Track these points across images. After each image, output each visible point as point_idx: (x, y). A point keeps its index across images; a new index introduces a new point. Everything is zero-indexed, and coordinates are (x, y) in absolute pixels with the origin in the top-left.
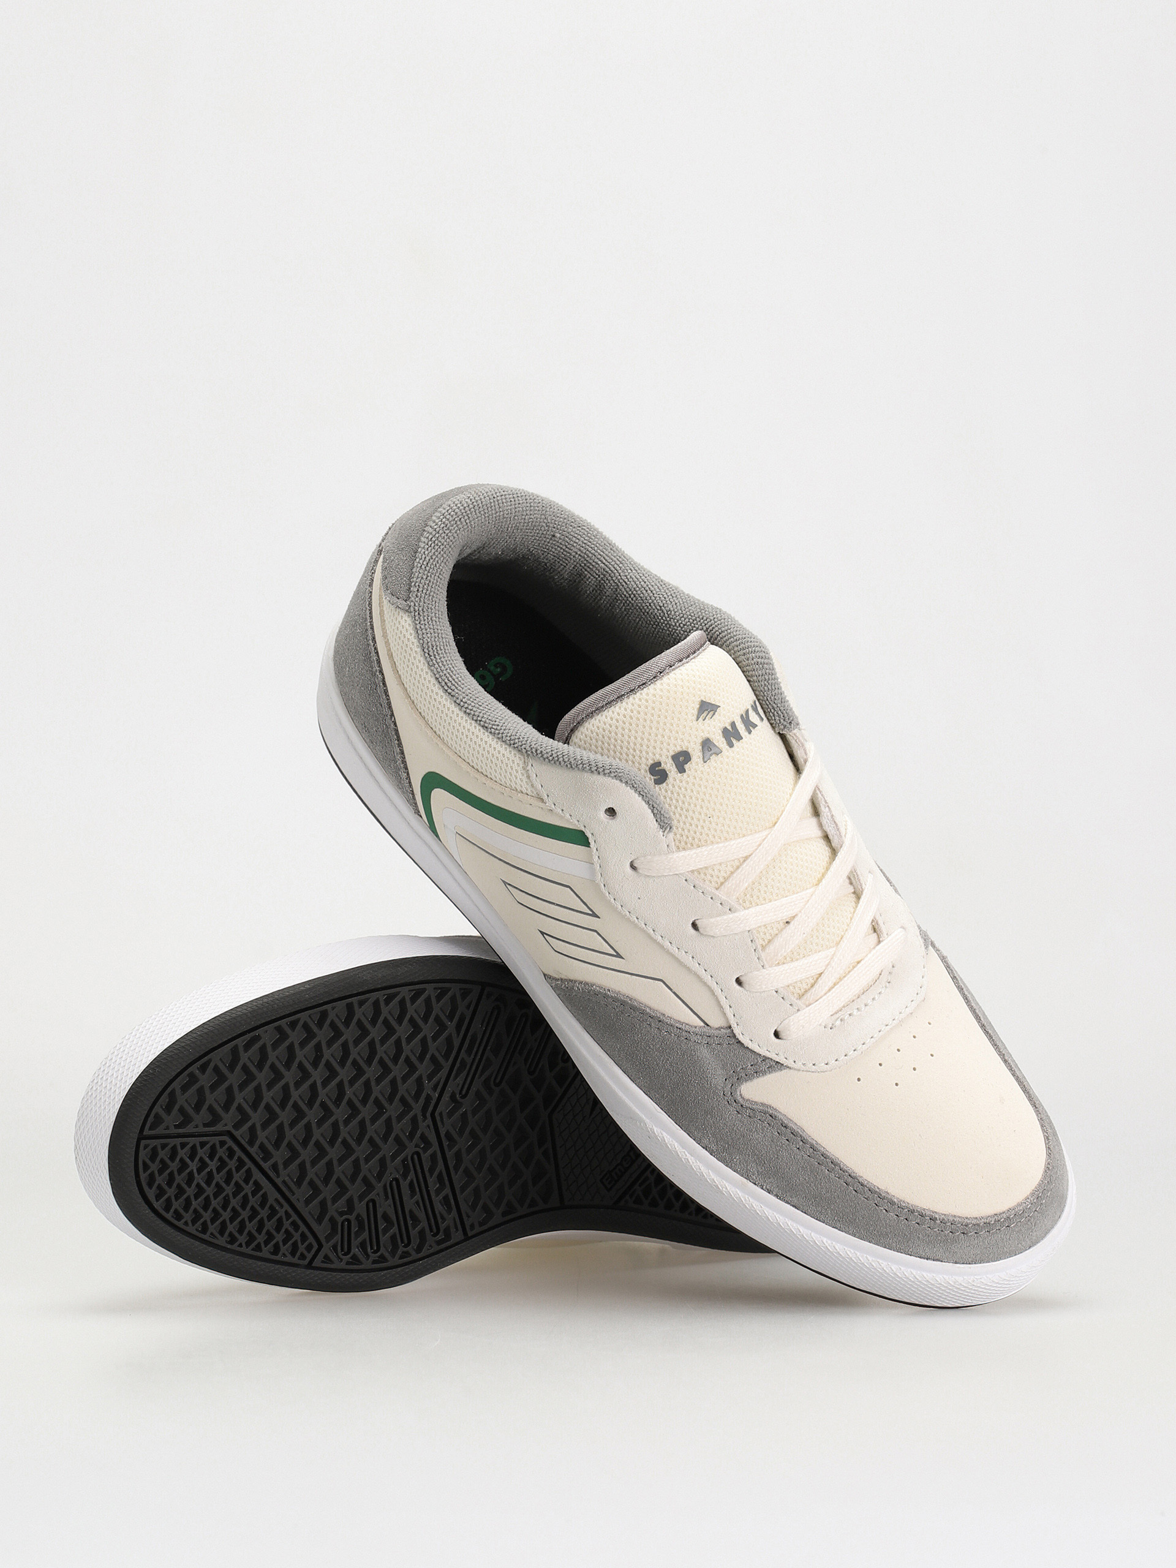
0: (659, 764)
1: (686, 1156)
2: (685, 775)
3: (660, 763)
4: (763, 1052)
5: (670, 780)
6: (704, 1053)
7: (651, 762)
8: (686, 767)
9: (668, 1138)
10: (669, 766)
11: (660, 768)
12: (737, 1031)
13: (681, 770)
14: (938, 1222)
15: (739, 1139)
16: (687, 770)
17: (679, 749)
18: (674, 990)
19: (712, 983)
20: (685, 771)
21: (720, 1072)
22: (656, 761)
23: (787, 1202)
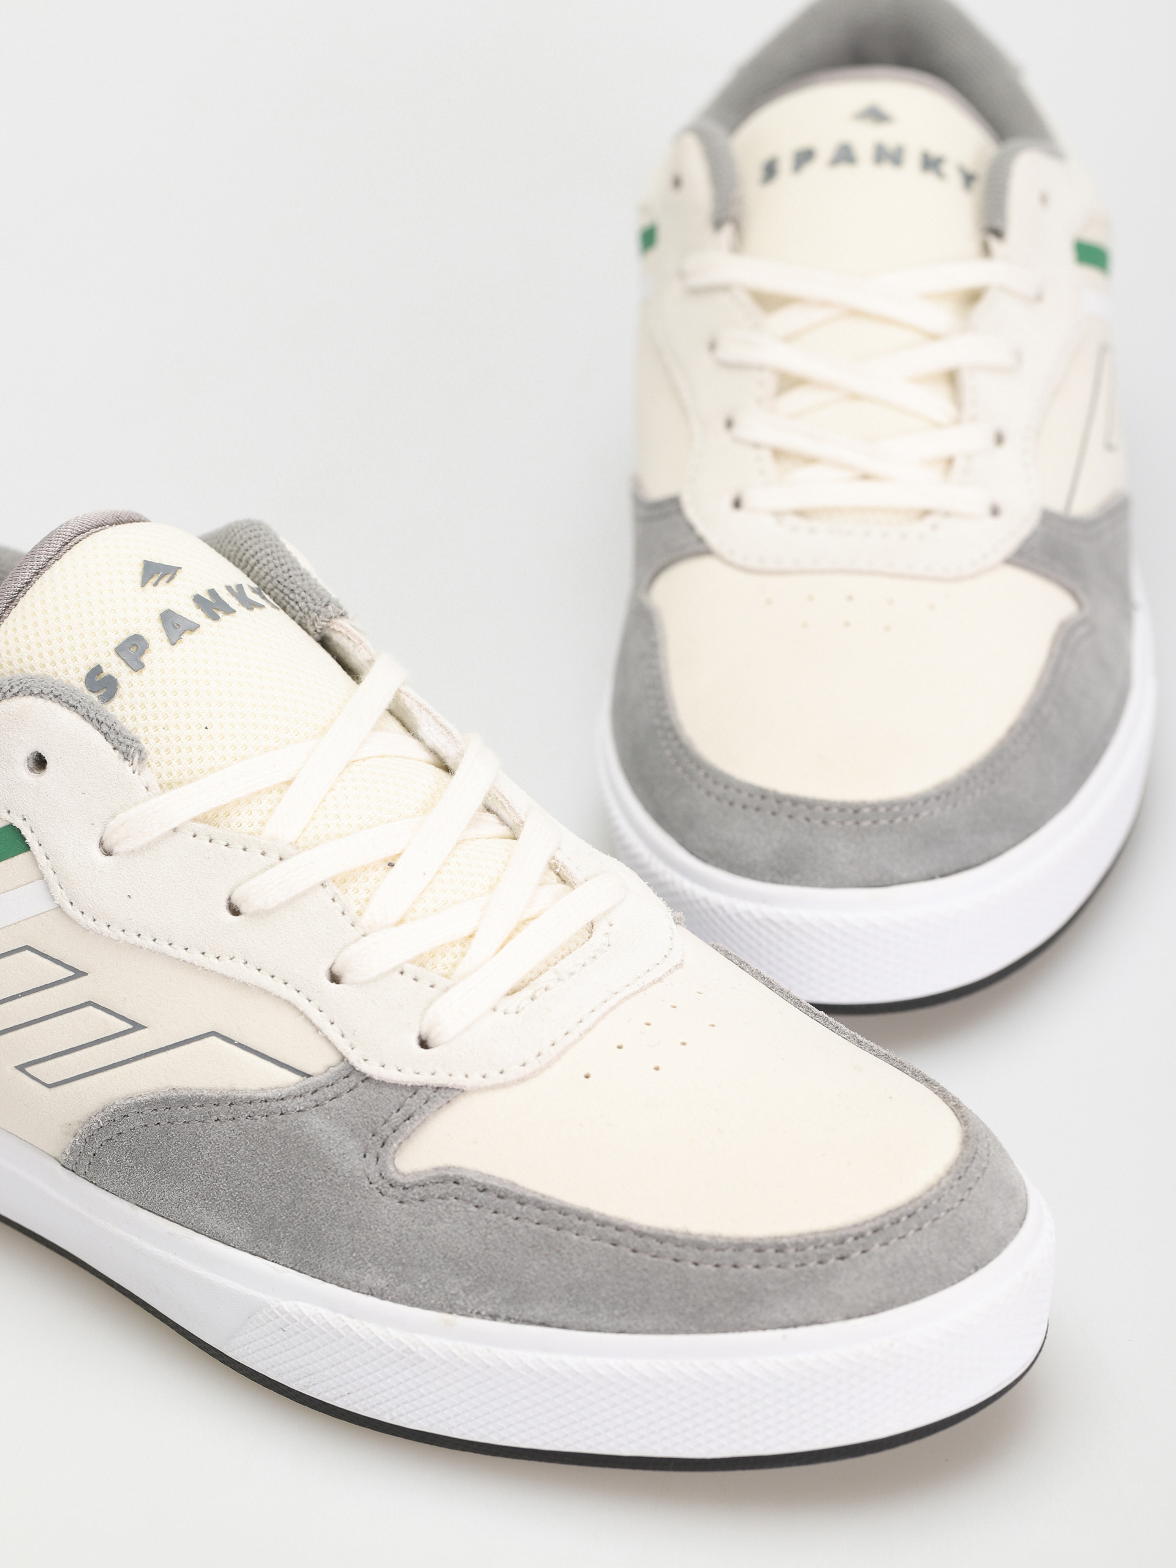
0: (97, 670)
1: (343, 1321)
2: (145, 672)
3: (99, 666)
4: (407, 1077)
5: (123, 688)
6: (316, 1122)
7: (84, 672)
8: (145, 659)
9: (308, 1309)
10: (114, 667)
11: (102, 676)
12: (355, 1059)
13: (137, 666)
14: (791, 1251)
15: (415, 1246)
16: (146, 664)
17: (124, 636)
18: (237, 1040)
19: (288, 993)
20: (143, 666)
21: (351, 1145)
22: (92, 667)
23: (529, 1322)
